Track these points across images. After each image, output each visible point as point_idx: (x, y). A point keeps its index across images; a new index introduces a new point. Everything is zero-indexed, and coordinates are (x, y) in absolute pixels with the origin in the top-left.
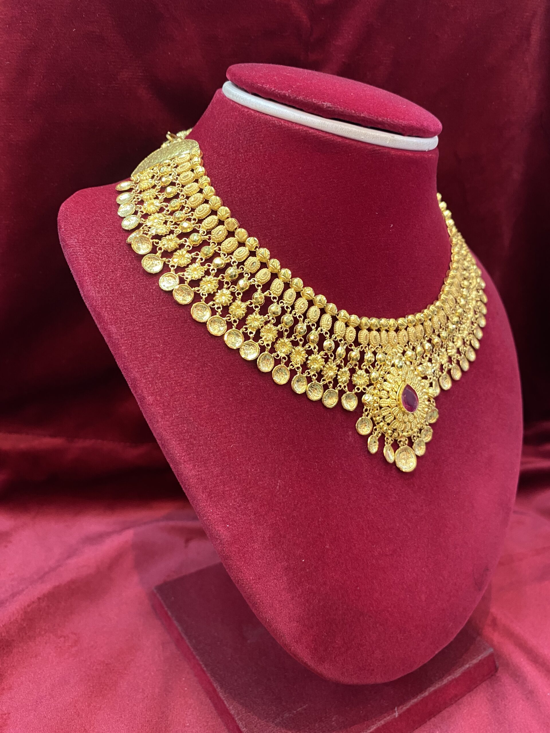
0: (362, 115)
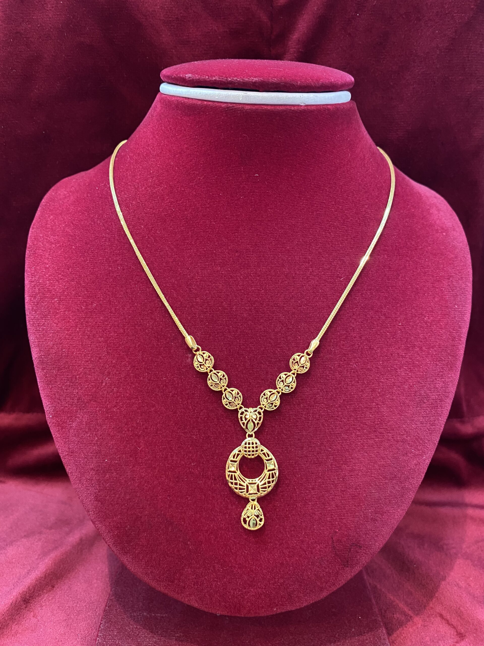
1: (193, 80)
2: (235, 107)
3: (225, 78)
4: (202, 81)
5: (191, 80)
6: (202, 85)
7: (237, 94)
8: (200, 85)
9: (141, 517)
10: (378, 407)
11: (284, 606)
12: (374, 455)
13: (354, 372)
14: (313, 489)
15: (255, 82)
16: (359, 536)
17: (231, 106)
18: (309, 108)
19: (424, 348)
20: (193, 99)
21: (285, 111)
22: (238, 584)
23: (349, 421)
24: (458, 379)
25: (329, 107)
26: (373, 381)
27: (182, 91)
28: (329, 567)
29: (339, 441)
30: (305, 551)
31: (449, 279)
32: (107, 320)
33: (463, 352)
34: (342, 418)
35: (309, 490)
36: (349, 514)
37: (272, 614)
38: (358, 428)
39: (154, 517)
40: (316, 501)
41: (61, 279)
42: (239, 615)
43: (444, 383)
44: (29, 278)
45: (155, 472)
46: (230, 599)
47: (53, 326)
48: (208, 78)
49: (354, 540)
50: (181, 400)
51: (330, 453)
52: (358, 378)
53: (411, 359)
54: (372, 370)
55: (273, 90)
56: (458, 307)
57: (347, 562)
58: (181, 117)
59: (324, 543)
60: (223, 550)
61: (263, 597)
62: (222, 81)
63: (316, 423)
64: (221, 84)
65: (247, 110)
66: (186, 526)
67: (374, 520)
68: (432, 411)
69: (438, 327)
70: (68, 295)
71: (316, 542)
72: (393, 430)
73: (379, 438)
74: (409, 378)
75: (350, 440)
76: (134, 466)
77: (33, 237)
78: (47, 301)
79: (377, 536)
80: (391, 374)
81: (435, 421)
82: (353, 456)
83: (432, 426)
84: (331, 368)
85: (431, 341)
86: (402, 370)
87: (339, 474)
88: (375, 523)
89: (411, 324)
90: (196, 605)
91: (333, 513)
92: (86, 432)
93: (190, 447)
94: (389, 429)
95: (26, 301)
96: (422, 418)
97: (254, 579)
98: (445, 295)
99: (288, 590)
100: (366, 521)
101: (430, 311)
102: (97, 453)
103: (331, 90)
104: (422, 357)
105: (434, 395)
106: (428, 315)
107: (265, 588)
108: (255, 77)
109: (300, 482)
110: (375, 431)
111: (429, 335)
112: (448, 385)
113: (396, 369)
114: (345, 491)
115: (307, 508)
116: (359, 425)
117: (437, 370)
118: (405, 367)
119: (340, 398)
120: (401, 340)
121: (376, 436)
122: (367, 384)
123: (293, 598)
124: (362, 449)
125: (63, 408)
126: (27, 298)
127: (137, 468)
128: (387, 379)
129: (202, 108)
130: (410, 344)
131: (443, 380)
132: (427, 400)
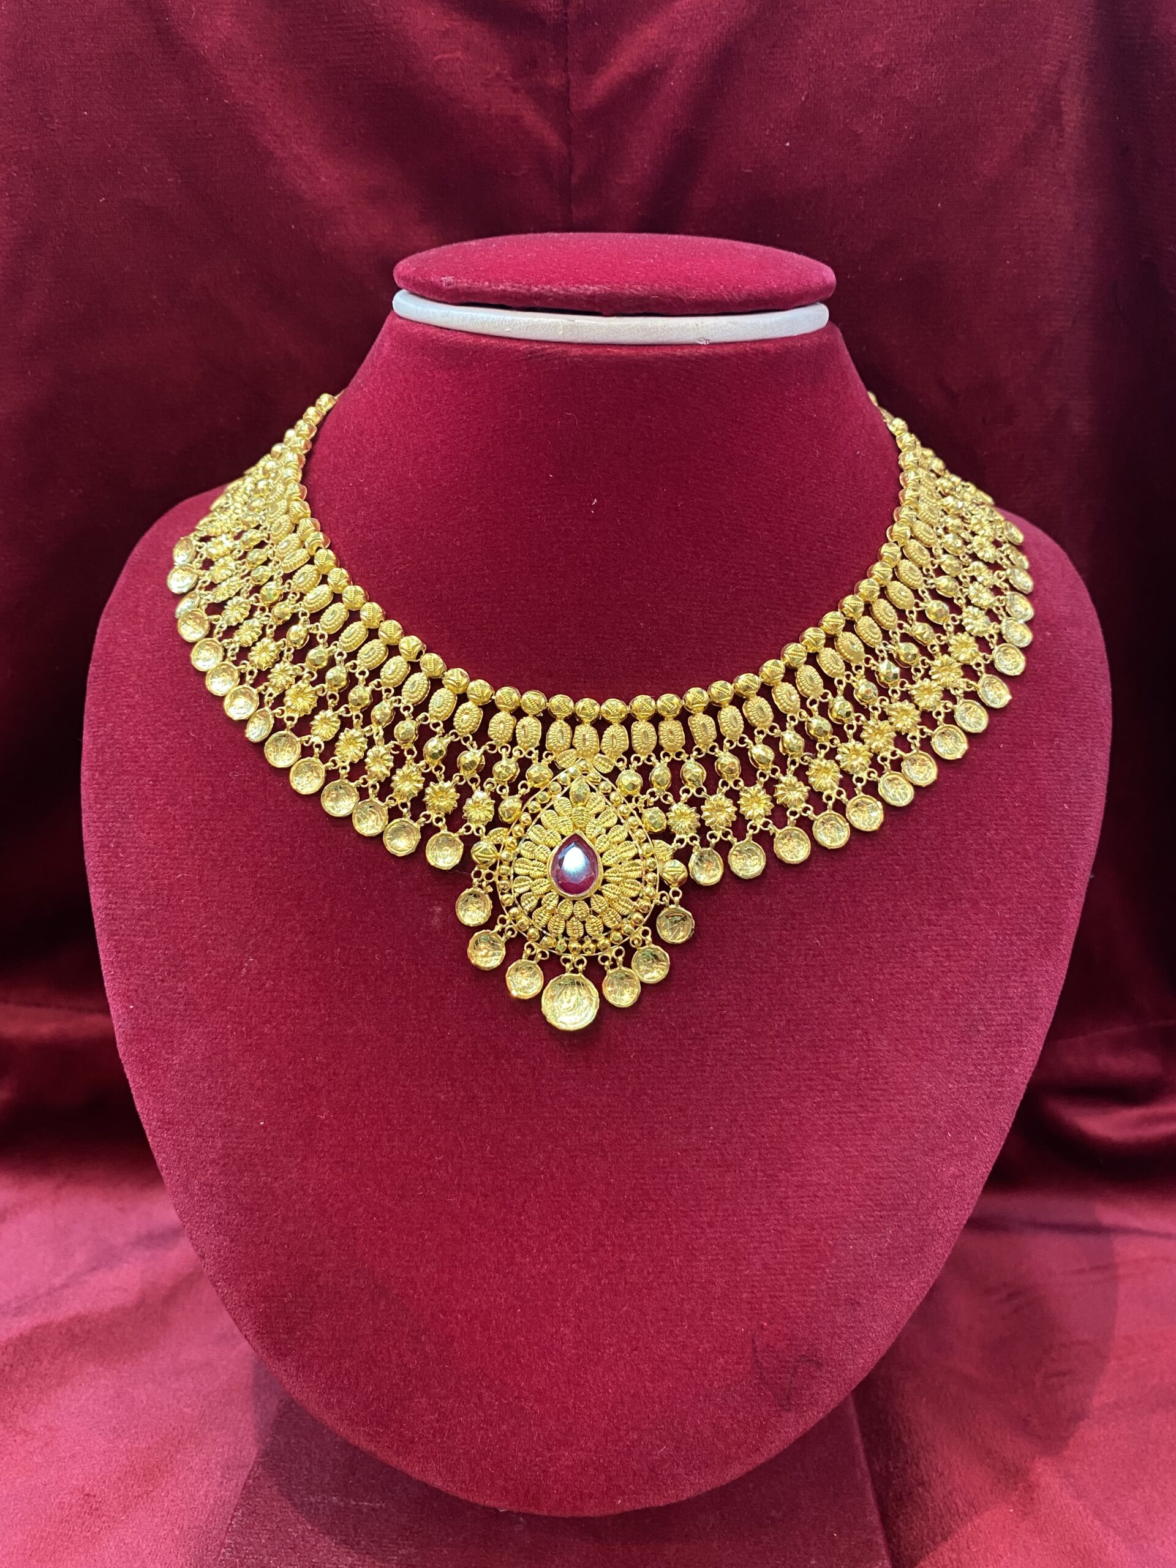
0: (501, 287)
1: (456, 289)
2: (549, 351)
3: (527, 287)
4: (475, 293)
5: (451, 290)
6: (477, 301)
7: (553, 323)
8: (472, 300)
9: (318, 1274)
10: (869, 1040)
11: (640, 1494)
12: (857, 1151)
13: (814, 956)
14: (711, 1225)
15: (593, 296)
16: (817, 1339)
17: (539, 348)
18: (718, 350)
19: (983, 904)
20: (457, 331)
21: (661, 359)
22: (535, 1438)
23: (799, 1069)
24: (1064, 977)
25: (766, 345)
26: (858, 978)
27: (433, 313)
28: (744, 1408)
29: (773, 1117)
30: (690, 1370)
31: (1052, 741)
32: (256, 826)
33: (1079, 914)
34: (781, 1063)
35: (702, 1228)
36: (794, 1287)
37: (611, 1512)
38: (819, 1087)
39: (347, 1277)
40: (717, 1254)
41: (162, 732)
42: (536, 1512)
43: (1026, 987)
44: (92, 728)
45: (353, 1173)
46: (515, 1473)
47: (138, 838)
48: (490, 287)
49: (805, 1348)
50: (414, 1011)
51: (751, 1144)
52: (824, 971)
53: (949, 928)
54: (858, 952)
55: (632, 312)
56: (1069, 807)
57: (789, 1398)
58: (431, 372)
59: (733, 1353)
60: (500, 1359)
61: (591, 1471)
62: (519, 293)
63: (722, 1072)
64: (516, 300)
65: (577, 356)
66: (419, 1300)
67: (854, 1304)
68: (995, 1052)
69: (1018, 853)
70: (174, 767)
71: (714, 1347)
72: (903, 1094)
73: (868, 1111)
74: (943, 972)
75: (799, 1114)
76: (305, 1159)
77: (107, 636)
78: (127, 780)
79: (859, 1341)
80: (901, 962)
81: (1003, 1075)
82: (804, 1151)
83: (996, 1086)
84: (760, 946)
85: (999, 887)
86: (927, 954)
87: (774, 1193)
88: (855, 1310)
89: (953, 845)
90: (439, 1484)
91: (756, 1284)
92: (203, 1078)
93: (432, 1119)
94: (892, 1091)
95: (83, 780)
96: (972, 1068)
97: (570, 1429)
98: (1040, 779)
99: (649, 1458)
100: (833, 1305)
101: (1002, 818)
102: (225, 1126)
103: (770, 307)
104: (978, 925)
105: (1004, 1015)
106: (995, 827)
107: (595, 1452)
108: (593, 283)
109: (681, 1208)
110: (860, 1095)
111: (997, 874)
112: (1037, 991)
113: (914, 951)
114: (784, 1231)
115: (696, 1268)
116: (823, 1080)
117: (1013, 955)
118: (935, 946)
119: (780, 1015)
120: (929, 884)
121: (862, 1106)
122: (845, 985)
123: (660, 1477)
124: (829, 1135)
125: (153, 1021)
126: (85, 774)
127: (313, 1163)
128: (892, 974)
129: (476, 352)
130: (950, 894)
131: (1026, 979)
132: (985, 1025)
